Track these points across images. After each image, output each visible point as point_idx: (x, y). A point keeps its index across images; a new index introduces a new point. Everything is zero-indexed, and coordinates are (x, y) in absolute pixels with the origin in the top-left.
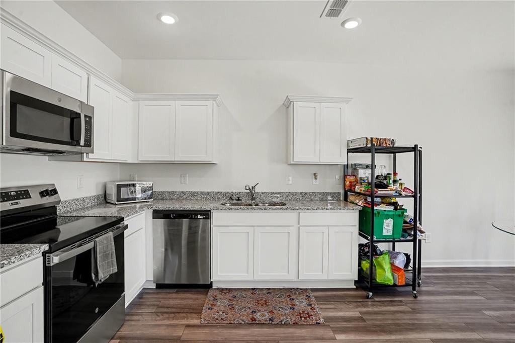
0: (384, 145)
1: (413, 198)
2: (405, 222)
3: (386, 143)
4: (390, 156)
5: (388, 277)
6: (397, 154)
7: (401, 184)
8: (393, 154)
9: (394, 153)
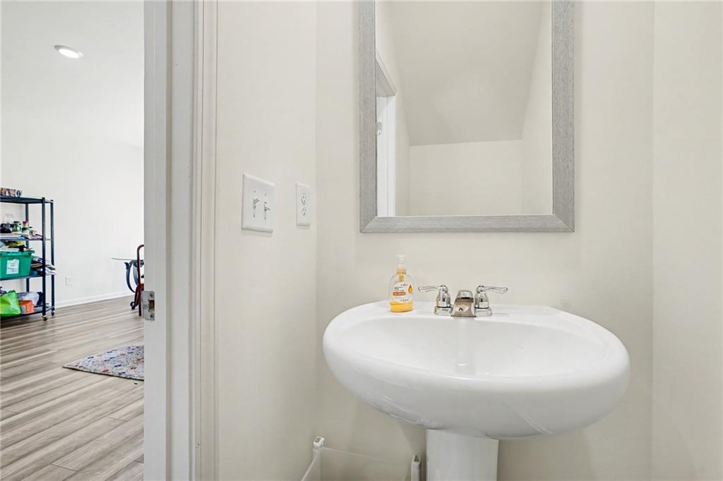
0: (7, 194)
1: (41, 241)
2: (33, 262)
3: (9, 193)
4: (21, 207)
5: (13, 309)
6: (29, 205)
7: (31, 232)
8: (24, 205)
9: (27, 203)
